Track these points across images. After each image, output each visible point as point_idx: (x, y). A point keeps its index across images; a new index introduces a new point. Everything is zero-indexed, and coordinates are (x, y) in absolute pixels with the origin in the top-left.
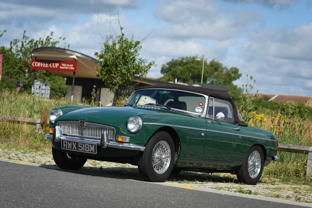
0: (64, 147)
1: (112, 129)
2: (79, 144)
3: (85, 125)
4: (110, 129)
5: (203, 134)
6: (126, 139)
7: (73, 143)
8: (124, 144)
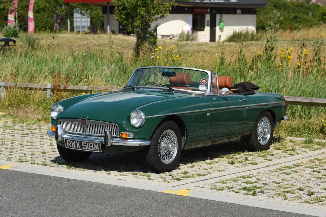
0: (68, 146)
1: (115, 125)
2: (83, 143)
3: (87, 123)
4: (113, 126)
5: (208, 114)
6: (130, 135)
7: (76, 142)
8: (129, 140)
